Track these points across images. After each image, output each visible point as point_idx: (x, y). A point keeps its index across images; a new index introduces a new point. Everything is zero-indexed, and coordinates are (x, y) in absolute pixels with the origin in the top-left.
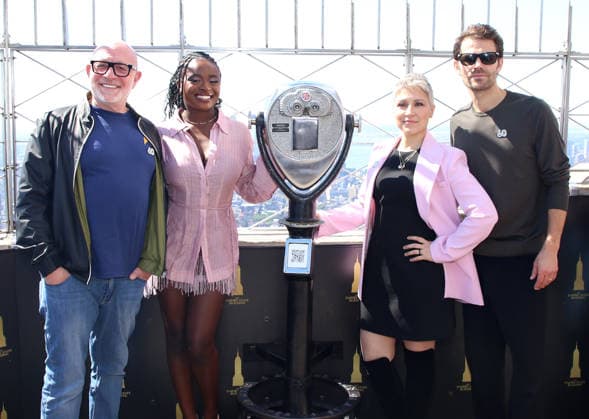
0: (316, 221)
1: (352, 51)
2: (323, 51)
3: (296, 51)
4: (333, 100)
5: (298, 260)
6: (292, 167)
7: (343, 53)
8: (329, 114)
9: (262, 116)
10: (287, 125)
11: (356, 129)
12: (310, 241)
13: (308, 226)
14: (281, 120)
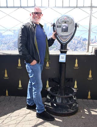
0: (67, 49)
1: (77, 7)
2: (69, 7)
3: (63, 7)
4: (72, 20)
5: (63, 59)
6: (62, 36)
7: (75, 7)
8: (71, 23)
9: (54, 24)
10: (61, 26)
11: (77, 27)
12: (65, 54)
13: (65, 51)
14: (59, 25)
